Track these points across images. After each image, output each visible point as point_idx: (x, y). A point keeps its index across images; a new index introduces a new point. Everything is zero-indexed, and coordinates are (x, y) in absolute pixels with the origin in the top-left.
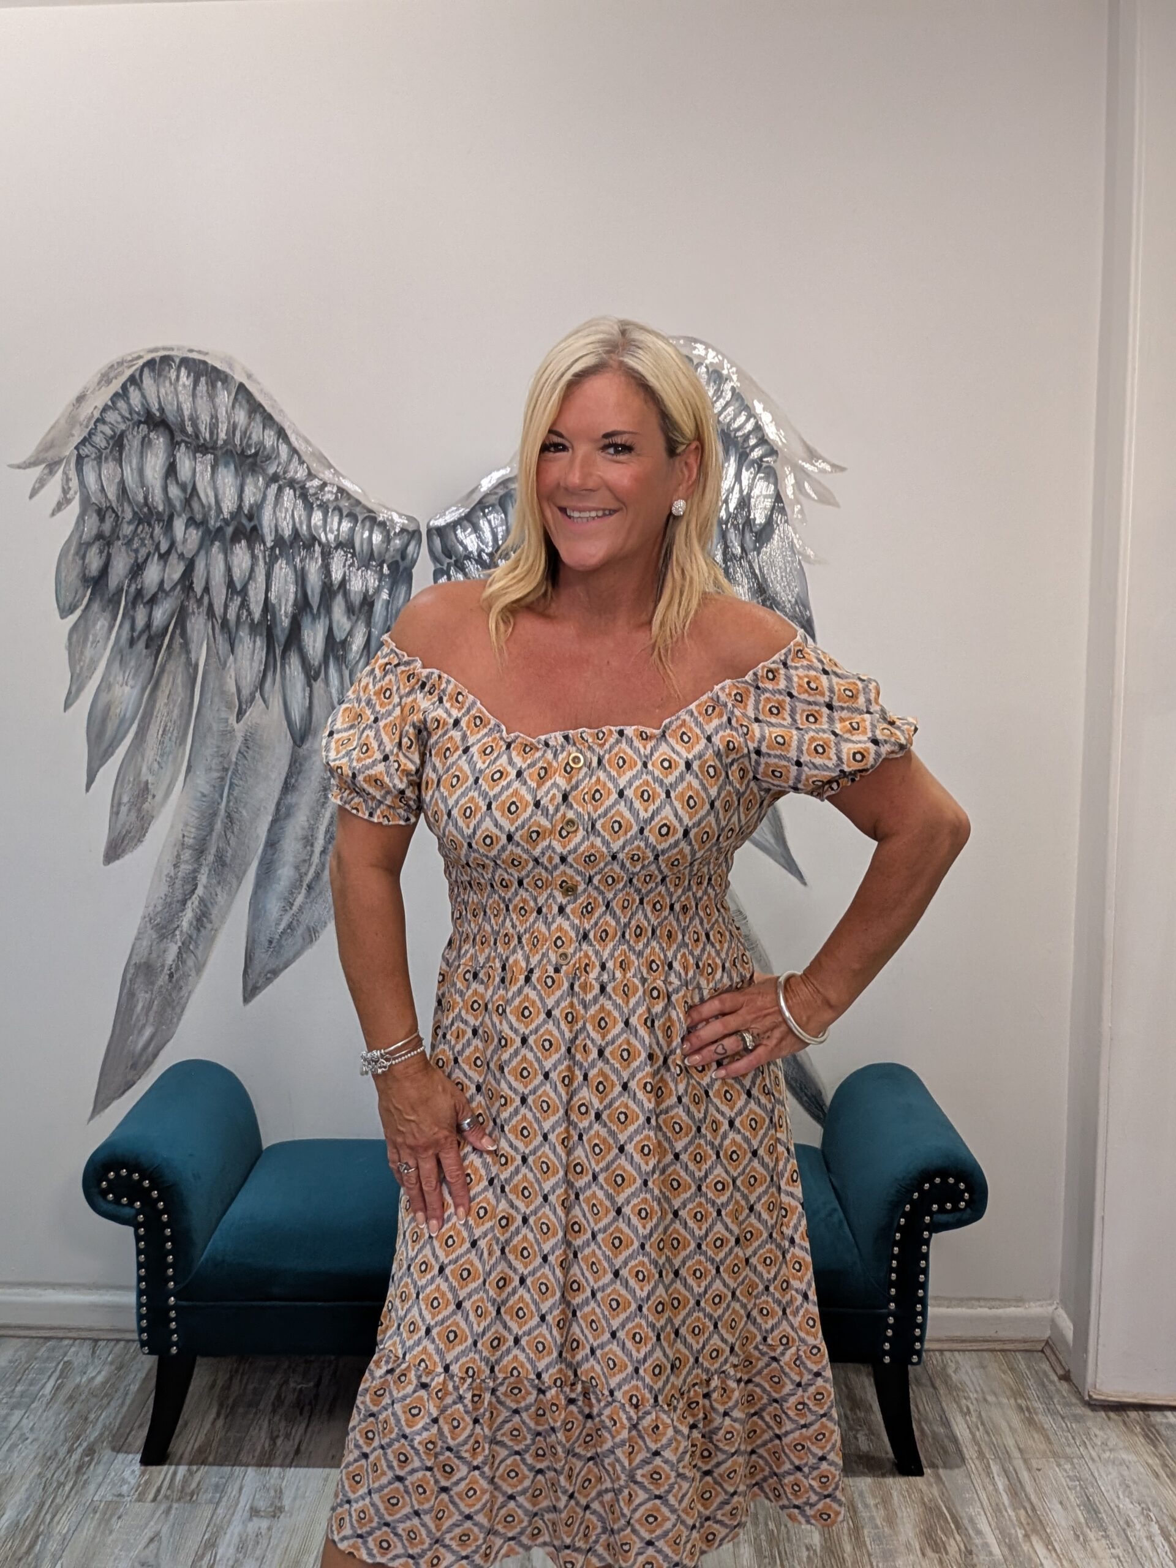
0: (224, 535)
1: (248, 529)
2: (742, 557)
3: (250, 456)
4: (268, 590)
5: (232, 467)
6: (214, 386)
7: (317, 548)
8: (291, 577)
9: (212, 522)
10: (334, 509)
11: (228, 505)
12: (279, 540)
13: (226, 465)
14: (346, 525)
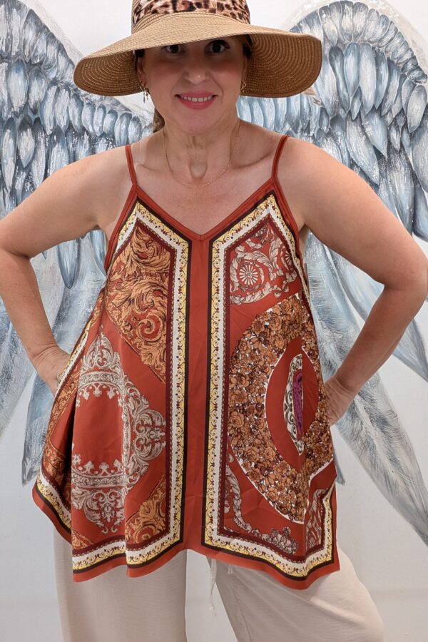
0: (14, 125)
1: (33, 121)
2: (400, 151)
3: (36, 64)
4: (47, 168)
5: (22, 73)
6: (10, 12)
7: (86, 135)
8: (65, 158)
9: (5, 115)
10: (100, 107)
11: (18, 103)
12: (57, 131)
13: (18, 71)
14: (109, 119)
